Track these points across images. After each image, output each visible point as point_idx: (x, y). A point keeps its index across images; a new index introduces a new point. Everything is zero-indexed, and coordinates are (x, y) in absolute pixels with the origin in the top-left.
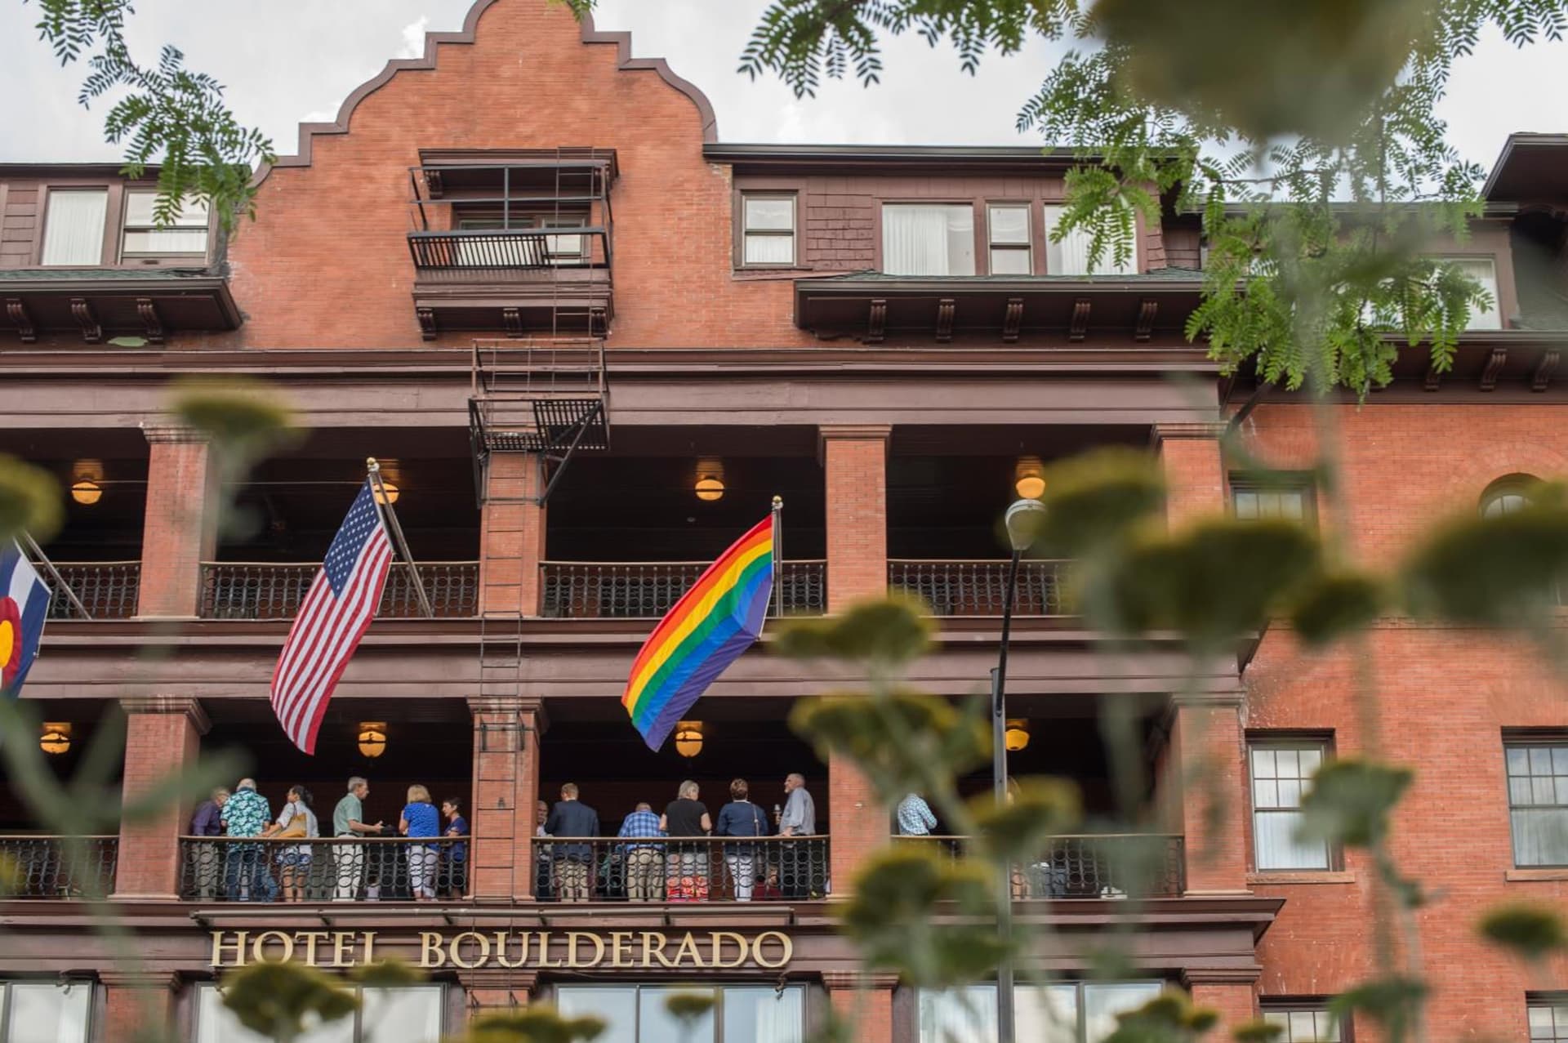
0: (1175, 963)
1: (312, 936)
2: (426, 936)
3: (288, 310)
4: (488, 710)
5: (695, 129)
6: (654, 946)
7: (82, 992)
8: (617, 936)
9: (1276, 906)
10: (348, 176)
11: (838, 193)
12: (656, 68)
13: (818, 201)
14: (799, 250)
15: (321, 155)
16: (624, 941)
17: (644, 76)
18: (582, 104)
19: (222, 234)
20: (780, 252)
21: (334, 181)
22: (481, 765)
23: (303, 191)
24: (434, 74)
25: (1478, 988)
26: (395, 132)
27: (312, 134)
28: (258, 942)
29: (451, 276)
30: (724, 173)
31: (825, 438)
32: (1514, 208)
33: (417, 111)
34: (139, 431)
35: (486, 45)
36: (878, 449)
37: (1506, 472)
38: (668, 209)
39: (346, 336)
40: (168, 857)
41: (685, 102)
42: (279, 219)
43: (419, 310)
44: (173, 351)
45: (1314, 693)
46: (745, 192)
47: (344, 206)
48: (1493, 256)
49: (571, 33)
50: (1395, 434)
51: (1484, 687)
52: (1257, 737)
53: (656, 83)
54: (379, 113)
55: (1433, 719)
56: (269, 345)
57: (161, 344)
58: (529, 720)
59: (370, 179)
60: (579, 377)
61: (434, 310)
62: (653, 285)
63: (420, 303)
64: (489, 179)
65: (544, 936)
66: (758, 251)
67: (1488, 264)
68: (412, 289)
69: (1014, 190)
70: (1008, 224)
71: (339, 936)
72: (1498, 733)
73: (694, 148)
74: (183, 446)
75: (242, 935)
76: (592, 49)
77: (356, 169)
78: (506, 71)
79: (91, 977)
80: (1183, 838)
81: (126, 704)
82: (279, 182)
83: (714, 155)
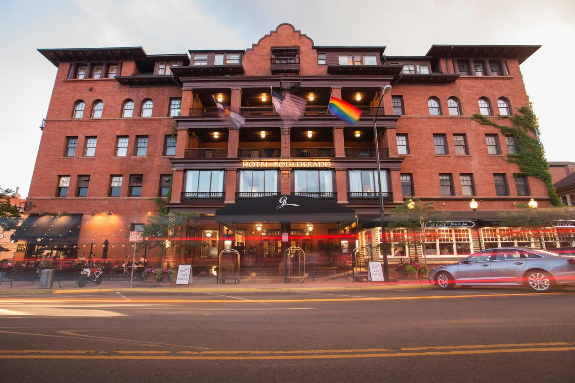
0: (388, 167)
1: (258, 163)
2: (275, 162)
3: (251, 71)
4: (283, 129)
5: (311, 44)
6: (310, 164)
7: (223, 172)
8: (304, 162)
9: (403, 159)
10: (260, 51)
11: (332, 54)
12: (305, 36)
13: (329, 55)
14: (326, 62)
15: (255, 48)
16: (305, 163)
17: (303, 37)
18: (294, 41)
19: (241, 60)
20: (323, 62)
21: (258, 52)
22: (282, 137)
23: (253, 53)
24: (272, 37)
25: (432, 172)
26: (266, 45)
27: (254, 45)
28: (250, 164)
29: (276, 65)
30: (315, 51)
31: (332, 89)
32: (431, 57)
33: (269, 42)
34: (230, 88)
35: (279, 32)
36: (340, 90)
37: (431, 96)
38: (307, 56)
39: (261, 74)
40: (235, 151)
41: (309, 41)
42: (250, 58)
43: (271, 70)
44: (234, 77)
45: (404, 128)
46: (318, 54)
47: (259, 56)
48: (428, 64)
49: (292, 31)
50: (415, 90)
51: (430, 127)
52: (398, 135)
53: (305, 38)
54: (264, 42)
55: (422, 132)
56: (249, 75)
57: (232, 76)
58: (290, 130)
59: (263, 52)
60: (297, 80)
61: (274, 70)
62: (306, 67)
63: (272, 69)
64: (282, 51)
65: (293, 163)
66: (321, 62)
67: (426, 66)
68: (270, 67)
69: (358, 53)
70: (357, 58)
71: (262, 163)
72: (432, 134)
73: (311, 47)
74: (236, 91)
75: (247, 163)
76: (295, 33)
77: (261, 50)
78: (283, 36)
79: (224, 170)
80: (388, 149)
81: (229, 128)
82: (249, 52)
83: (314, 48)
